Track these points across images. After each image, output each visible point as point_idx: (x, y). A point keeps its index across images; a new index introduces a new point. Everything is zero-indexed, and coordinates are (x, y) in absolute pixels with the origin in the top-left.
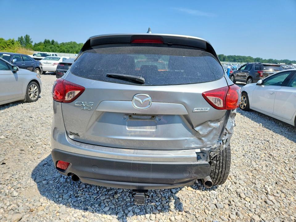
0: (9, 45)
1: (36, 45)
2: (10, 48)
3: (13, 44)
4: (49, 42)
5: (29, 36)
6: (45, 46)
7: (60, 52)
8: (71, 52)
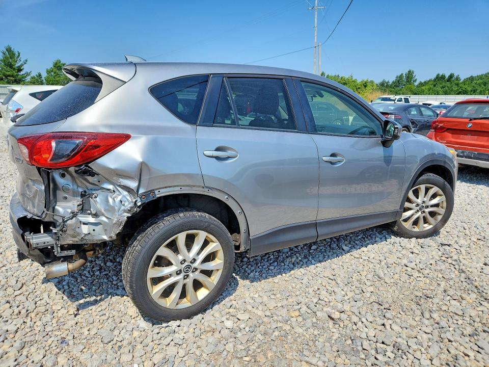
0: (359, 88)
1: (421, 84)
2: (359, 93)
3: (365, 86)
4: (443, 77)
5: (413, 72)
6: (435, 86)
7: (458, 94)
8: (481, 92)
